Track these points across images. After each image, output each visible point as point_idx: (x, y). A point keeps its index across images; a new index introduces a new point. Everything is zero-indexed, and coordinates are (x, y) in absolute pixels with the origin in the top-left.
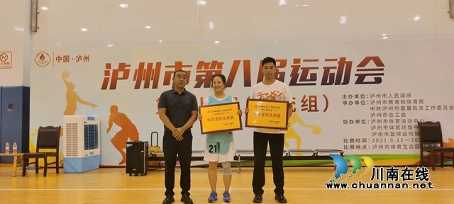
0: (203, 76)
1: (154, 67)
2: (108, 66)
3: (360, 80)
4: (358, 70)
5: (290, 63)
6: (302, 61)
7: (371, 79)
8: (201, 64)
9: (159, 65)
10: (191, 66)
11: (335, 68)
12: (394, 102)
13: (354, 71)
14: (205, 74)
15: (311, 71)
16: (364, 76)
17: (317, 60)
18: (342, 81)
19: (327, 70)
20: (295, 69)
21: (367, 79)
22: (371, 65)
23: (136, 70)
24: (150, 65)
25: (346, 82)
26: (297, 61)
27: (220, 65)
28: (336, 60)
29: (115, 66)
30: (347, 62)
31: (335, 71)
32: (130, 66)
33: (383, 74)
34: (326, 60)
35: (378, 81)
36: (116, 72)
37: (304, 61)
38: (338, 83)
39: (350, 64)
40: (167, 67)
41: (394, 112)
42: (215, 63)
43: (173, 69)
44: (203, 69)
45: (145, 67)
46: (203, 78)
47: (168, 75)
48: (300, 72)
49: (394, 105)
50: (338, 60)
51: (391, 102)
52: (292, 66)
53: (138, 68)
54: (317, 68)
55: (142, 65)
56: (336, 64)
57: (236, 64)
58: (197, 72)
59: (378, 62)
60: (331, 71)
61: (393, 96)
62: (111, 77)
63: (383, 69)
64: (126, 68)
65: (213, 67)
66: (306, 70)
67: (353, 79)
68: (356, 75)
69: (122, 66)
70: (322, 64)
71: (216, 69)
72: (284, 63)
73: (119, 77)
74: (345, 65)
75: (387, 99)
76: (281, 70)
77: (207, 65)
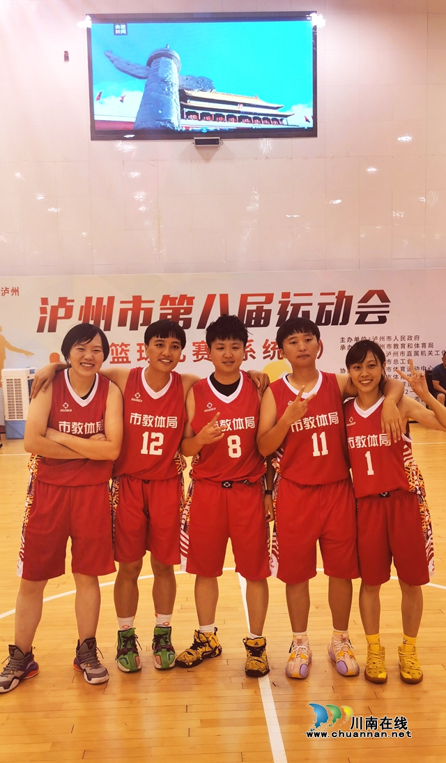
0: (169, 314)
1: (105, 303)
2: (45, 301)
3: (362, 320)
4: (359, 307)
5: (277, 298)
6: (292, 295)
7: (374, 317)
8: (165, 299)
9: (111, 299)
10: (153, 302)
11: (333, 304)
12: (400, 346)
13: (354, 308)
14: (171, 311)
15: (303, 308)
16: (365, 314)
17: (311, 294)
18: (340, 321)
19: (322, 306)
20: (284, 305)
21: (370, 318)
22: (375, 300)
23: (82, 307)
24: (100, 300)
25: (345, 322)
26: (286, 295)
27: (190, 300)
28: (334, 294)
29: (54, 302)
30: (347, 297)
31: (331, 308)
32: (73, 301)
33: (388, 312)
34: (322, 294)
35: (382, 320)
36: (54, 309)
37: (295, 295)
38: (335, 323)
39: (350, 299)
40: (122, 302)
41: (399, 358)
42: (183, 297)
43: (130, 306)
44: (168, 306)
45: (94, 303)
46: (169, 317)
47: (123, 313)
48: (290, 309)
49: (400, 350)
50: (337, 295)
51: (396, 346)
52: (280, 302)
53: (84, 304)
54: (311, 304)
55: (89, 300)
56: (333, 299)
57: (211, 298)
58: (161, 309)
59: (383, 297)
60: (328, 308)
61: (399, 338)
62: (48, 316)
63: (388, 306)
64: (68, 304)
65: (181, 303)
66: (297, 307)
67: (353, 317)
68: (357, 313)
69: (63, 301)
70: (317, 300)
71: (185, 305)
72: (269, 298)
73: (59, 316)
74: (344, 300)
75: (392, 343)
76: (266, 307)
77: (173, 300)
